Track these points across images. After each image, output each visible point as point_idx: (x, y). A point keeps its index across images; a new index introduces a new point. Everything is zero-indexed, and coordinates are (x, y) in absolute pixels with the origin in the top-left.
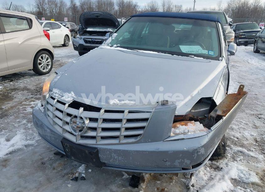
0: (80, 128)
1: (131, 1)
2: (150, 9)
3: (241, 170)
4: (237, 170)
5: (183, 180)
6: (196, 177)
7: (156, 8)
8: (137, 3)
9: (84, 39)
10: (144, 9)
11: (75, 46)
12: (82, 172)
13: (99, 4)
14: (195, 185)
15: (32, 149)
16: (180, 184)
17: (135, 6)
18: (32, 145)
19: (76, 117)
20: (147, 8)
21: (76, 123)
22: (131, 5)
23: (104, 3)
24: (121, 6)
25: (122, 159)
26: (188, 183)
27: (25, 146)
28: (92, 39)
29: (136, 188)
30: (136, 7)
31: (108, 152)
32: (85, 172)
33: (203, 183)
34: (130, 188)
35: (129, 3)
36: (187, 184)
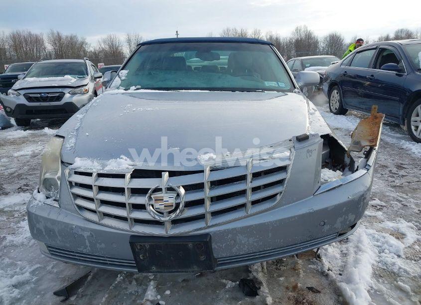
0: (173, 206)
1: (75, 36)
2: (107, 47)
3: (371, 235)
4: (367, 236)
5: (312, 266)
6: (327, 258)
7: (117, 45)
8: (84, 39)
9: (24, 95)
10: (98, 48)
11: (8, 110)
12: (156, 299)
13: (15, 42)
14: (331, 267)
15: (31, 288)
16: (311, 272)
17: (82, 43)
18: (27, 282)
19: (158, 190)
20: (103, 47)
21: (163, 200)
22: (76, 43)
23: (26, 41)
24: (58, 45)
25: (253, 242)
26: (322, 269)
27: (13, 286)
28: (40, 93)
29: (257, 296)
30: (84, 46)
31: (230, 236)
32: (161, 297)
33: (340, 263)
34: (248, 299)
35: (71, 38)
36: (320, 270)
